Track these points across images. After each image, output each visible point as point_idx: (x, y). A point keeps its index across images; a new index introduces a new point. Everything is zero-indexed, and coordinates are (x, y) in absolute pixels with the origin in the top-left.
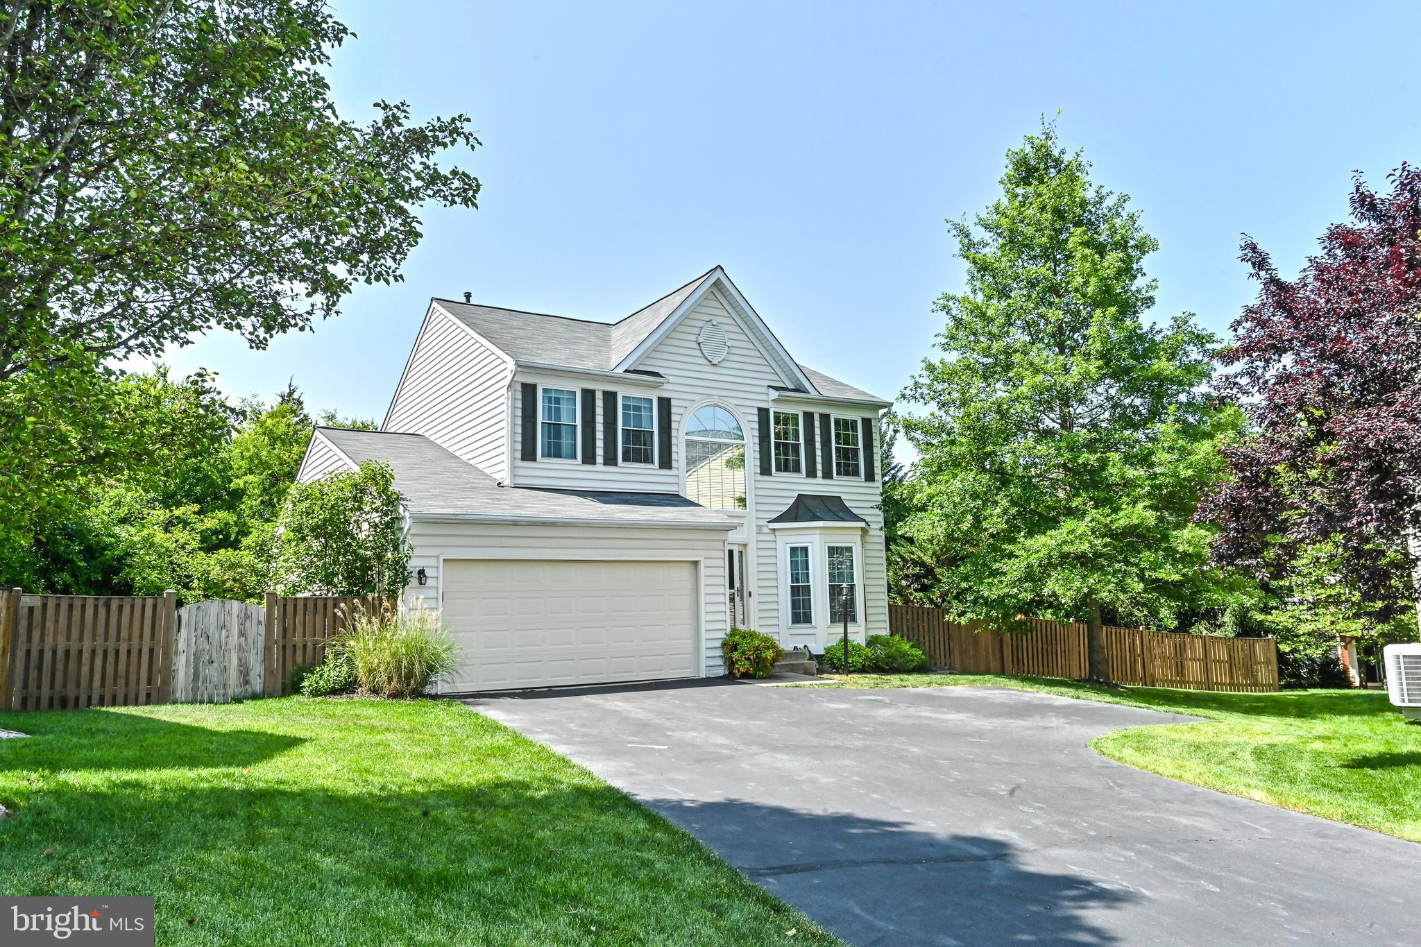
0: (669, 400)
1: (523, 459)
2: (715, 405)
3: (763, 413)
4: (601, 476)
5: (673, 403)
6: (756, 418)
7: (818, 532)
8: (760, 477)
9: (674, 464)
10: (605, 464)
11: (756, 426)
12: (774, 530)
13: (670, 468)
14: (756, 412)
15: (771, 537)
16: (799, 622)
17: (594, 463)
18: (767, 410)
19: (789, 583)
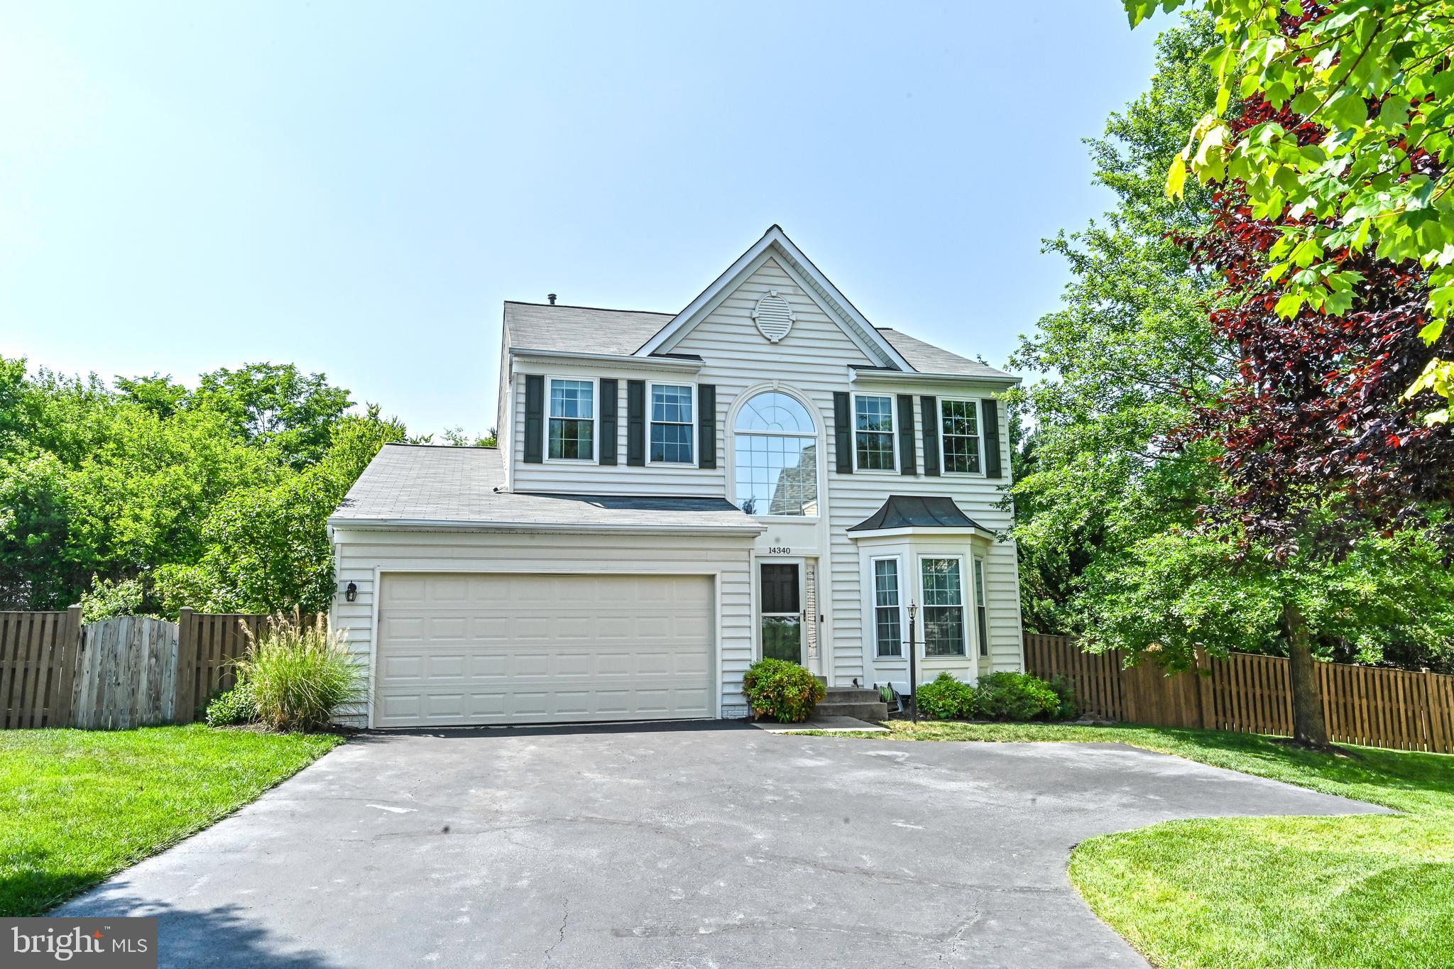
0: (712, 387)
1: (526, 461)
2: (775, 391)
3: (841, 400)
4: (623, 479)
5: (718, 390)
6: (832, 405)
7: (907, 540)
8: (835, 476)
9: (719, 463)
10: (629, 464)
11: (832, 414)
12: (856, 539)
13: (714, 467)
14: (831, 397)
15: (852, 549)
16: (887, 653)
17: (615, 464)
18: (846, 395)
19: (875, 605)
